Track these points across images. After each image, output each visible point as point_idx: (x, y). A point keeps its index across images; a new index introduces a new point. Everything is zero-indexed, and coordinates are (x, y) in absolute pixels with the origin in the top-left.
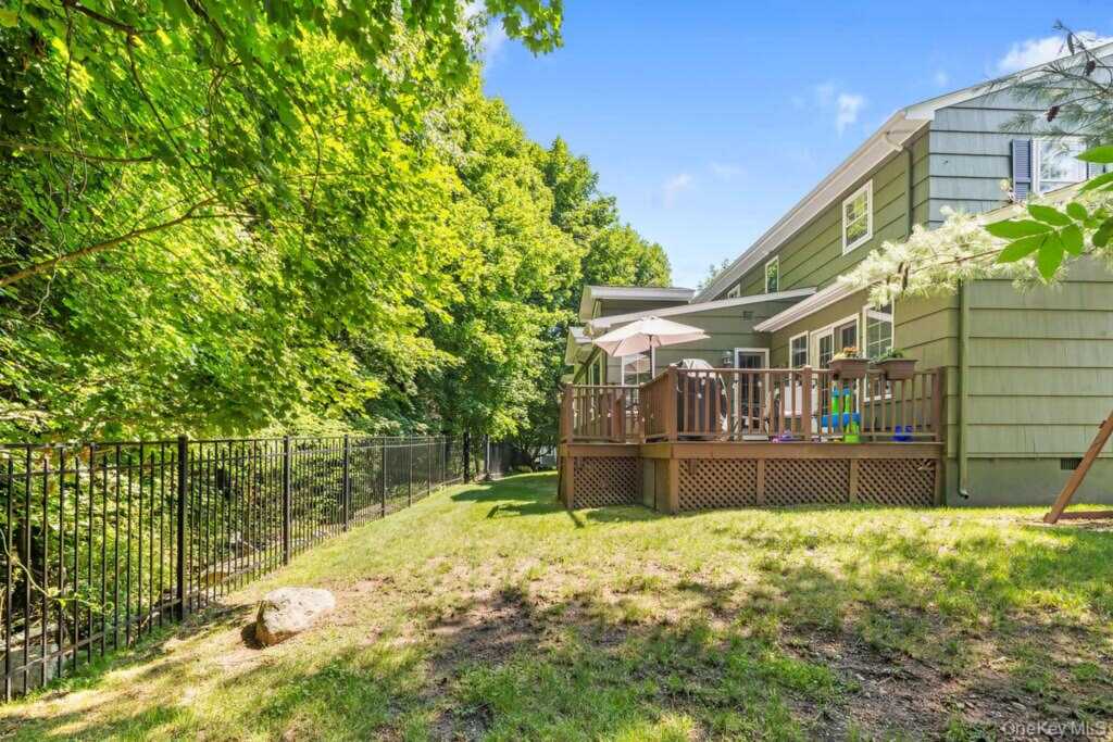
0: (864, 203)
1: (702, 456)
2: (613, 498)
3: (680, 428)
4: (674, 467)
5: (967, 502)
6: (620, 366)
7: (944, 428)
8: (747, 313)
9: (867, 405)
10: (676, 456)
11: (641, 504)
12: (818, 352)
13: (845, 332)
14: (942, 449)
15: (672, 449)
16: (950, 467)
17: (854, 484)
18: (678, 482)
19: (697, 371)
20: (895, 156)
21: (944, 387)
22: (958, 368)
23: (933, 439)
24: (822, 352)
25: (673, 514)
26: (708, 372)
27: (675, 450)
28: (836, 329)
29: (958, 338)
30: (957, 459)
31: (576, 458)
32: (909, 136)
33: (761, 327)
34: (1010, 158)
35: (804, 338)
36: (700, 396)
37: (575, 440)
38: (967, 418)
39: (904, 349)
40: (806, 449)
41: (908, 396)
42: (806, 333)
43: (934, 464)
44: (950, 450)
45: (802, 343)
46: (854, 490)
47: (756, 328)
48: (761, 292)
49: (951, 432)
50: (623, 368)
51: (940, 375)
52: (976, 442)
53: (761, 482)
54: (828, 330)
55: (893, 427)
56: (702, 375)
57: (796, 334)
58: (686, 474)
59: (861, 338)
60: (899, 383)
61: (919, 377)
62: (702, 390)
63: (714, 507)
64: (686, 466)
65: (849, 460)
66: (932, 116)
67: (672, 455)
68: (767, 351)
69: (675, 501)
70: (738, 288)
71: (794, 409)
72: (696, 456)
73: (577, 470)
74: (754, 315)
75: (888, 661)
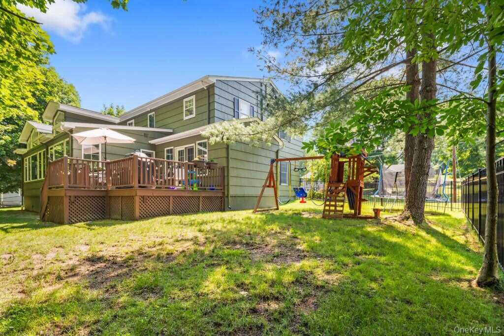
0: (191, 103)
1: (149, 195)
2: (93, 217)
3: (139, 183)
4: (137, 199)
5: (231, 209)
6: (81, 150)
7: (224, 186)
8: (146, 134)
9: (198, 177)
10: (138, 195)
11: (110, 218)
12: (177, 156)
13: (189, 150)
14: (224, 193)
15: (136, 191)
16: (226, 199)
17: (201, 205)
18: (139, 206)
19: (142, 158)
20: (203, 90)
21: (224, 172)
22: (228, 167)
23: (221, 190)
24: (179, 156)
25: (137, 220)
26: (146, 159)
27: (138, 192)
28: (186, 148)
29: (228, 158)
30: (228, 196)
31: (70, 196)
32: (208, 85)
33: (152, 142)
34: (234, 103)
35: (172, 150)
36: (148, 169)
37: (69, 187)
38: (231, 183)
39: (214, 158)
40: (186, 193)
41: (215, 175)
42: (172, 147)
43: (222, 198)
44: (226, 193)
45: (171, 151)
46: (201, 208)
47: (150, 142)
48: (146, 126)
49: (226, 187)
50: (83, 150)
51: (223, 169)
52: (233, 191)
53: (171, 205)
54: (182, 148)
55: (209, 185)
56: (144, 160)
57: (168, 147)
58: (142, 202)
59: (196, 153)
60: (212, 170)
61: (218, 169)
62: (149, 166)
63: (156, 216)
64: (142, 199)
65: (199, 197)
66: (215, 81)
67: (136, 194)
68: (154, 152)
69: (137, 214)
70: (133, 121)
71: (178, 177)
72: (146, 195)
73: (71, 203)
74: (149, 136)
75: (252, 246)
